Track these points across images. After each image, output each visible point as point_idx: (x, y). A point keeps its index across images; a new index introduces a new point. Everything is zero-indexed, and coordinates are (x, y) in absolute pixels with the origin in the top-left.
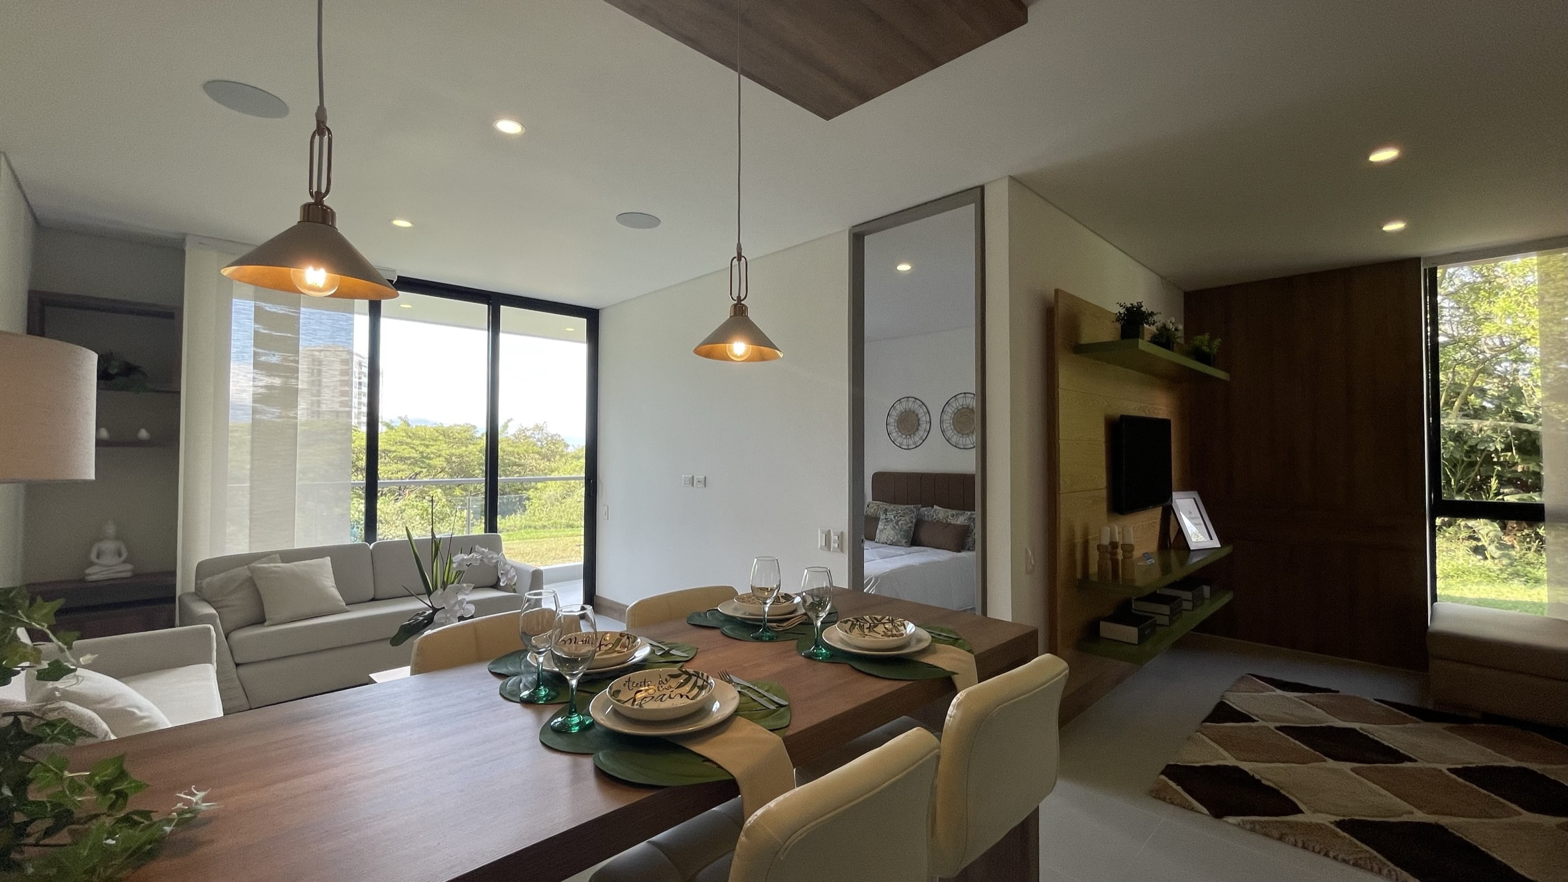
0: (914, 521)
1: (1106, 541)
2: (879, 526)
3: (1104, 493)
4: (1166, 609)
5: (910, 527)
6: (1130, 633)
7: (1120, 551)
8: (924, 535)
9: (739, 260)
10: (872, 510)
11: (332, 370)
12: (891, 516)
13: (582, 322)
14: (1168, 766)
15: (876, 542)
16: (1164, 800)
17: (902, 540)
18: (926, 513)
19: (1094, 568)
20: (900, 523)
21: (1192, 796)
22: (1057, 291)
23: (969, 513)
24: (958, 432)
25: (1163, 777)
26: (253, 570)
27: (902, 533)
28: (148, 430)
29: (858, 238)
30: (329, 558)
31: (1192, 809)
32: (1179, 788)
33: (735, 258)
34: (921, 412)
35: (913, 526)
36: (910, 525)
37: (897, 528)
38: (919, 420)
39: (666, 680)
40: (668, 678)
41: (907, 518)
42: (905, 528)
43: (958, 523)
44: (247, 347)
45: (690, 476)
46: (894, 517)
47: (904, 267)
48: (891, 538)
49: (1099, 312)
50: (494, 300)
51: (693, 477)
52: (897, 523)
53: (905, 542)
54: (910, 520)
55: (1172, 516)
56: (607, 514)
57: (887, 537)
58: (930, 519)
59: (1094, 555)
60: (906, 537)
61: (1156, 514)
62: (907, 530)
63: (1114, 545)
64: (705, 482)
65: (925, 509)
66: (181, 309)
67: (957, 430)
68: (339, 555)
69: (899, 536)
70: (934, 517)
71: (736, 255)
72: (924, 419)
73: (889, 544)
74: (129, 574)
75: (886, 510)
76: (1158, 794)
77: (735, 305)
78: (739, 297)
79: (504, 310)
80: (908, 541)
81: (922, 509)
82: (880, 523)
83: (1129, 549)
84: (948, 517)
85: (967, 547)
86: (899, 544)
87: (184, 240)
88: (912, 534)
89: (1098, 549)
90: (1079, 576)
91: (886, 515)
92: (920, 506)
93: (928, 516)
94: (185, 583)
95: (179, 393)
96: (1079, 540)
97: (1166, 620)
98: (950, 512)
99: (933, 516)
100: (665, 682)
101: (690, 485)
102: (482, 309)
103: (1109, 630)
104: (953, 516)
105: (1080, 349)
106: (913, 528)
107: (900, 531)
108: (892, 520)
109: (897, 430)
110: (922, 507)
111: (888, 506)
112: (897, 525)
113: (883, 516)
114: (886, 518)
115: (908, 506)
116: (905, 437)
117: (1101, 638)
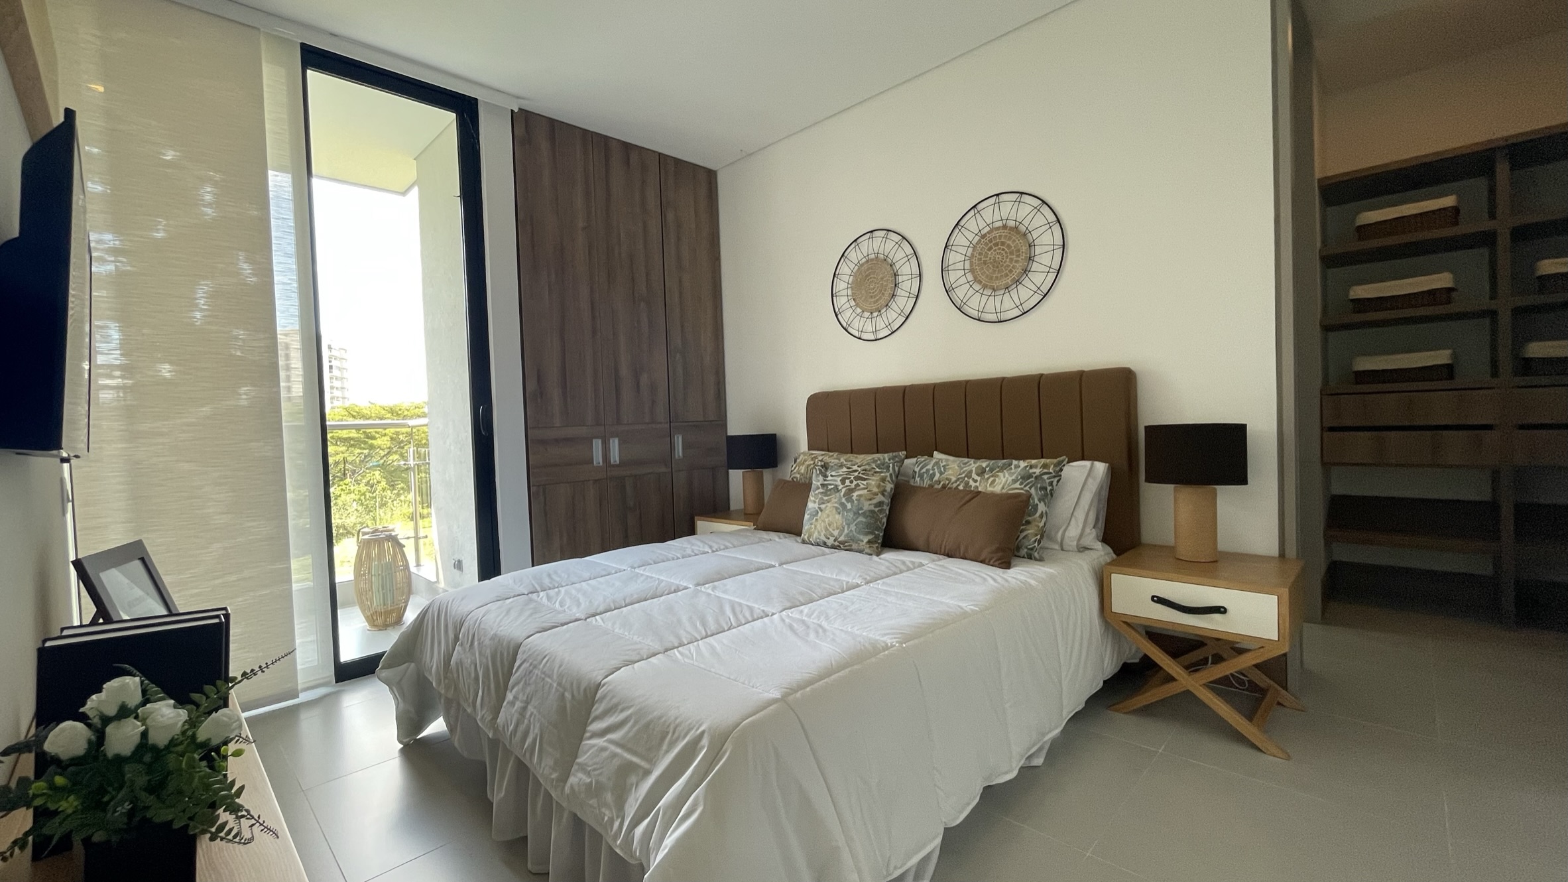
0: (889, 487)
2: (810, 505)
5: (880, 504)
8: (914, 521)
12: (834, 478)
15: (804, 542)
17: (861, 537)
18: (917, 470)
20: (855, 494)
23: (1023, 464)
24: (985, 287)
27: (861, 519)
34: (899, 255)
35: (887, 501)
36: (880, 498)
37: (849, 506)
38: (896, 275)
41: (873, 482)
42: (867, 506)
43: (997, 489)
46: (843, 481)
48: (836, 533)
52: (850, 491)
53: (869, 542)
54: (879, 486)
57: (827, 529)
58: (926, 483)
60: (870, 528)
62: (872, 512)
65: (914, 460)
67: (980, 282)
69: (853, 527)
70: (936, 478)
72: (906, 269)
73: (833, 547)
75: (825, 467)
80: (877, 537)
81: (907, 461)
82: (811, 498)
84: (969, 475)
85: (1024, 552)
86: (854, 546)
88: (885, 520)
91: (826, 476)
92: (903, 454)
93: (921, 476)
98: (973, 465)
99: (934, 475)
104: (981, 472)
106: (886, 508)
107: (857, 514)
108: (836, 490)
109: (853, 303)
110: (907, 457)
111: (832, 459)
112: (849, 499)
113: (817, 481)
114: (823, 485)
115: (876, 456)
116: (867, 314)
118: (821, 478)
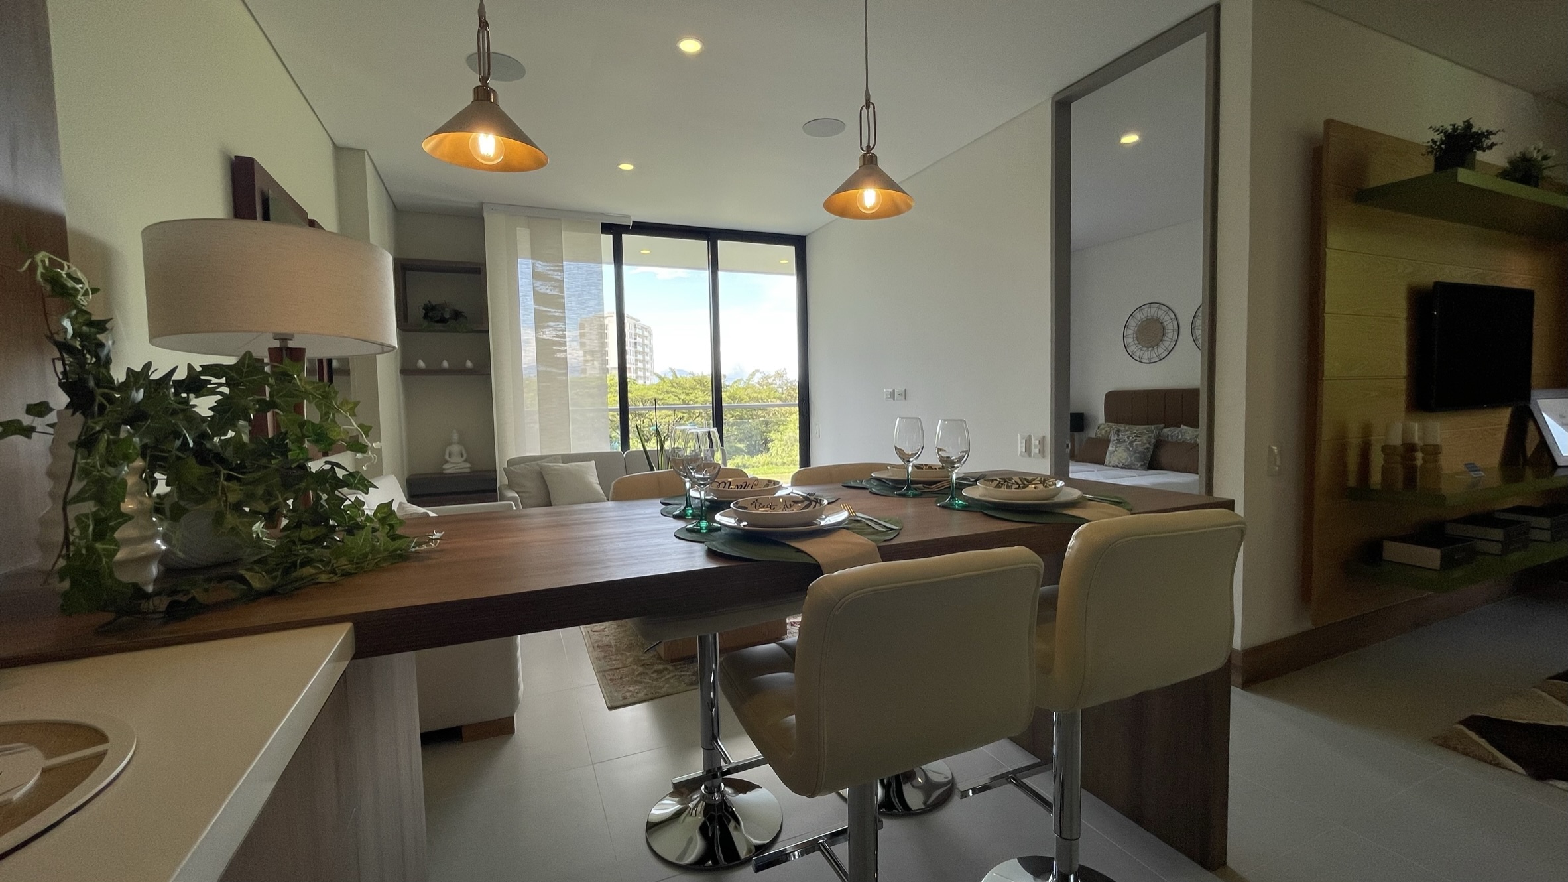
0: (1153, 441)
1: (1396, 440)
2: (1110, 448)
3: (1402, 385)
4: (1498, 534)
5: (1148, 448)
6: (1431, 557)
7: (1419, 455)
8: (1164, 457)
9: (868, 107)
10: (1103, 432)
11: (588, 307)
12: (1123, 436)
13: (791, 250)
14: (1473, 717)
15: (1106, 466)
16: (1455, 749)
17: (1137, 463)
18: (1170, 434)
19: (1376, 478)
20: (1134, 444)
21: (1502, 751)
22: (1328, 123)
25: (1461, 727)
26: (541, 467)
27: (1138, 455)
28: (472, 361)
29: (1062, 107)
30: (594, 462)
31: (1498, 765)
32: (1482, 741)
33: (863, 106)
34: (1166, 318)
35: (1152, 447)
36: (1148, 445)
37: (1131, 449)
38: (1164, 329)
39: (790, 505)
40: (792, 503)
41: (1144, 438)
42: (1141, 449)
44: (529, 291)
45: (891, 390)
46: (1128, 438)
47: (1130, 139)
48: (1123, 461)
49: (1399, 147)
50: (711, 235)
51: (894, 390)
52: (1131, 443)
53: (1141, 465)
54: (1147, 440)
55: (1531, 425)
57: (1119, 460)
58: (1174, 440)
59: (1377, 460)
60: (1142, 459)
62: (1144, 452)
63: (1410, 448)
64: (905, 395)
65: (1168, 429)
66: (484, 265)
68: (602, 460)
69: (1133, 458)
70: (1180, 437)
71: (865, 104)
72: (1170, 326)
73: (1122, 468)
74: (468, 470)
75: (1119, 430)
76: (1446, 743)
77: (864, 155)
78: (868, 147)
79: (722, 244)
80: (1145, 463)
81: (1165, 430)
82: (1111, 445)
83: (1433, 452)
86: (1133, 467)
87: (482, 209)
88: (1150, 456)
89: (1382, 450)
90: (1352, 482)
91: (1118, 435)
92: (1162, 426)
93: (1172, 437)
94: (501, 479)
95: (488, 331)
96: (1354, 440)
97: (1496, 548)
99: (1178, 437)
100: (789, 507)
101: (892, 399)
102: (703, 245)
103: (1394, 551)
105: (1364, 196)
106: (1151, 451)
107: (1135, 452)
108: (1125, 441)
109: (1136, 342)
110: (1165, 428)
111: (1122, 427)
112: (1131, 446)
113: (1114, 437)
114: (1117, 439)
115: (1147, 426)
116: (1146, 349)
117: (1385, 560)
118: (1116, 436)
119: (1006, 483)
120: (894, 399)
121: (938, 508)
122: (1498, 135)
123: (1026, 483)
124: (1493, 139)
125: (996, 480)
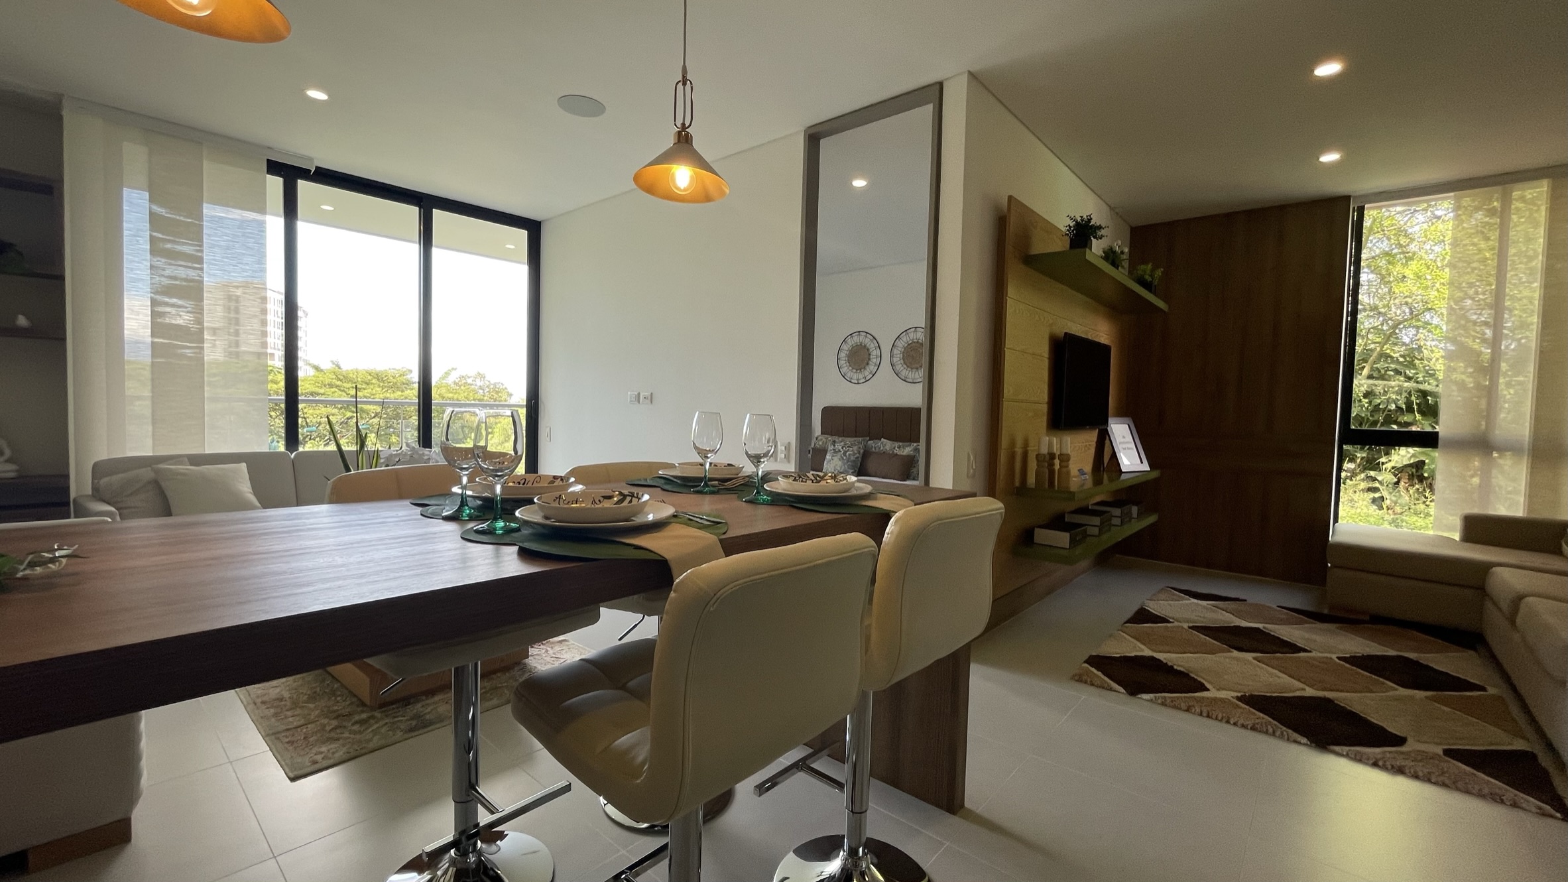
0: (862, 451)
1: (1044, 450)
2: (827, 457)
3: (1044, 408)
4: (1096, 520)
5: (857, 458)
6: (1062, 539)
7: (1057, 462)
8: (871, 465)
9: (684, 84)
10: (821, 443)
11: (242, 263)
12: (838, 446)
13: (524, 234)
14: (1091, 657)
16: (1086, 682)
17: (848, 471)
18: (873, 445)
19: (1031, 480)
20: (847, 454)
21: (1112, 680)
22: (1010, 197)
23: (915, 444)
24: (908, 367)
25: (1086, 665)
26: (157, 471)
27: (850, 463)
28: (28, 318)
29: (814, 139)
30: (244, 464)
31: (1111, 689)
32: (1099, 673)
33: (680, 81)
34: (872, 346)
35: (860, 457)
36: (858, 455)
37: (845, 458)
38: (870, 355)
39: (599, 501)
40: (602, 499)
41: (855, 448)
42: (852, 458)
43: (904, 454)
44: (142, 230)
45: (636, 393)
46: (842, 448)
47: (859, 183)
48: (839, 469)
49: (1050, 228)
50: (426, 203)
51: (639, 394)
52: (845, 453)
53: (852, 472)
54: (857, 451)
55: (1107, 441)
56: (549, 435)
57: (835, 468)
58: (877, 450)
59: (1033, 465)
60: (853, 467)
61: (1091, 437)
62: (855, 460)
63: (1052, 456)
64: (651, 398)
65: (872, 442)
66: (61, 181)
67: (906, 365)
68: (257, 463)
69: (846, 466)
70: (882, 448)
71: (681, 79)
72: (875, 353)
74: (12, 475)
75: (834, 442)
76: (1080, 679)
77: (679, 133)
78: (683, 124)
79: (438, 213)
80: (855, 471)
81: (869, 442)
82: (828, 454)
83: (1065, 459)
84: (894, 448)
85: (912, 477)
87: (61, 102)
88: (859, 463)
89: (1036, 458)
90: (1017, 484)
91: (834, 446)
92: (868, 438)
93: (875, 448)
94: (80, 484)
95: (61, 278)
96: (1019, 450)
97: (1096, 531)
98: (897, 444)
99: (880, 448)
100: (598, 503)
101: (636, 403)
102: (413, 211)
103: (1044, 536)
104: (899, 447)
105: (1030, 260)
106: (860, 459)
107: (848, 461)
108: (840, 451)
109: (848, 364)
110: (869, 440)
111: (836, 438)
112: (845, 455)
113: (831, 448)
114: (833, 449)
115: (856, 439)
116: (855, 371)
117: (1035, 543)
118: (832, 446)
119: (801, 479)
120: (639, 402)
121: (744, 503)
122: (1105, 229)
123: (818, 478)
124: (1103, 232)
125: (792, 476)
